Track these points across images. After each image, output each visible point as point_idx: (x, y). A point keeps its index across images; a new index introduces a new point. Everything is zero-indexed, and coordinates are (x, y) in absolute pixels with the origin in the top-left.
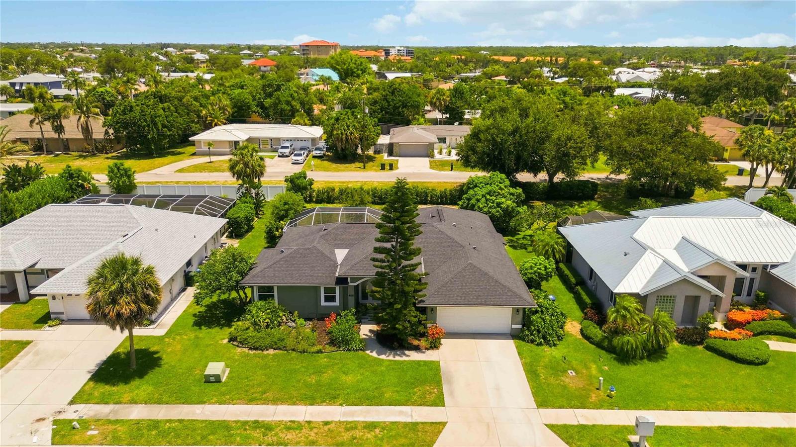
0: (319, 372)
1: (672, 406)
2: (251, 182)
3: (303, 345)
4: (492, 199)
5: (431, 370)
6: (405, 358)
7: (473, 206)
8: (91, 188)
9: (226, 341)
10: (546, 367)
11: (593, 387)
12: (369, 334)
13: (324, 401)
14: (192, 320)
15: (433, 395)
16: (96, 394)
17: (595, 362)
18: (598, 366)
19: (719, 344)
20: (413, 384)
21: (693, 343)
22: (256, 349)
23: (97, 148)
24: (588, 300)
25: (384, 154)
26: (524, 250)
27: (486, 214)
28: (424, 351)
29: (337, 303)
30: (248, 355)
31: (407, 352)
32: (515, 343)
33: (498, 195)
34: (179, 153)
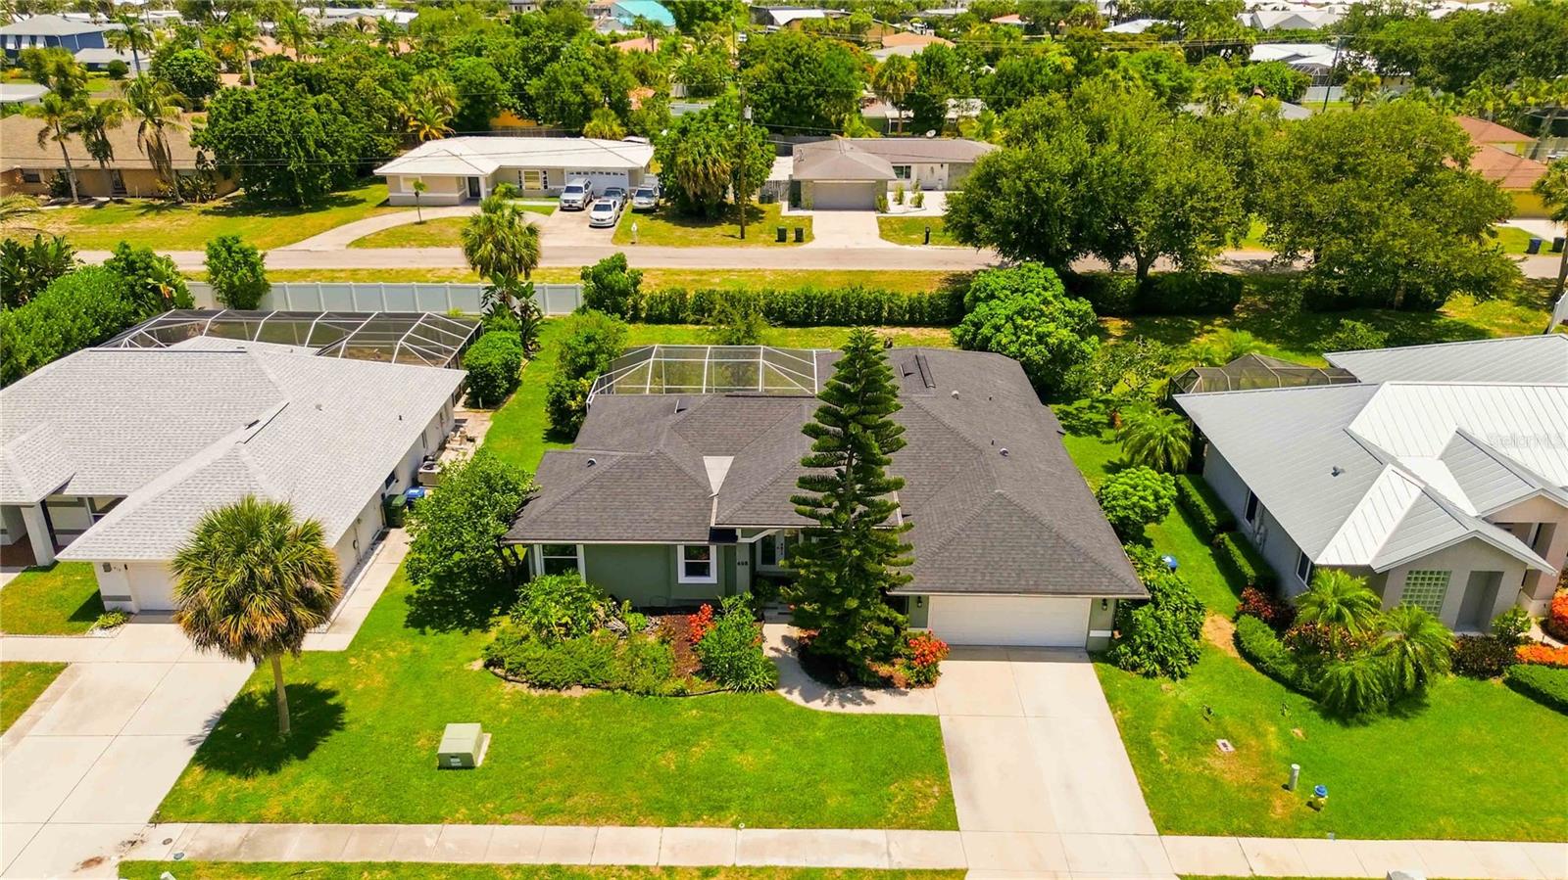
0: (682, 741)
1: (1449, 829)
2: (511, 282)
3: (645, 678)
4: (1027, 327)
5: (922, 737)
6: (864, 709)
7: (988, 340)
8: (175, 294)
9: (479, 664)
10: (1168, 731)
11: (1276, 781)
12: (783, 648)
13: (699, 817)
14: (403, 611)
15: (932, 800)
16: (209, 797)
17: (1272, 718)
18: (1280, 729)
19: (1540, 677)
20: (884, 773)
21: (1483, 674)
22: (544, 686)
23: (181, 189)
24: (1249, 571)
25: (780, 203)
26: (1094, 437)
27: (1015, 357)
28: (903, 689)
29: (712, 579)
30: (527, 700)
31: (867, 693)
32: (1097, 670)
33: (1040, 317)
34: (354, 202)
